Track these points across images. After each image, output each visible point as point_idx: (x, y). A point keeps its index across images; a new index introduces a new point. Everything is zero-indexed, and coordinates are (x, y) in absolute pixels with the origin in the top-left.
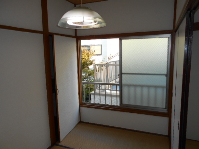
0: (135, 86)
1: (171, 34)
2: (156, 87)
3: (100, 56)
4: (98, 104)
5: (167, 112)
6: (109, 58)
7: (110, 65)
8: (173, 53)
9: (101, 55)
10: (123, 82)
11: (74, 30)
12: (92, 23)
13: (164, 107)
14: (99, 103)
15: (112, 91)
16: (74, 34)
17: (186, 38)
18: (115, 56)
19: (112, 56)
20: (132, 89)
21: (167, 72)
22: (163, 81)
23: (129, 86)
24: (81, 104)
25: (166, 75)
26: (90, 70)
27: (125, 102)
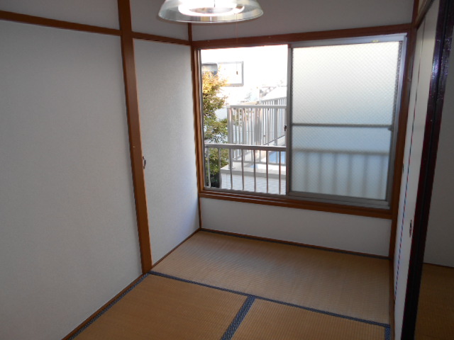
0: (321, 152)
1: (406, 34)
2: (367, 154)
3: (240, 88)
4: (239, 192)
5: (388, 208)
6: (261, 91)
7: (263, 107)
8: (409, 78)
9: (242, 85)
10: (295, 145)
11: (187, 27)
12: (232, 9)
13: (383, 197)
14: (241, 189)
15: (269, 166)
16: (185, 37)
17: (436, 42)
18: (274, 88)
19: (269, 88)
20: (314, 159)
21: (394, 120)
22: (383, 140)
23: (307, 152)
24: (202, 193)
25: (391, 128)
26: (218, 120)
27: (298, 187)
